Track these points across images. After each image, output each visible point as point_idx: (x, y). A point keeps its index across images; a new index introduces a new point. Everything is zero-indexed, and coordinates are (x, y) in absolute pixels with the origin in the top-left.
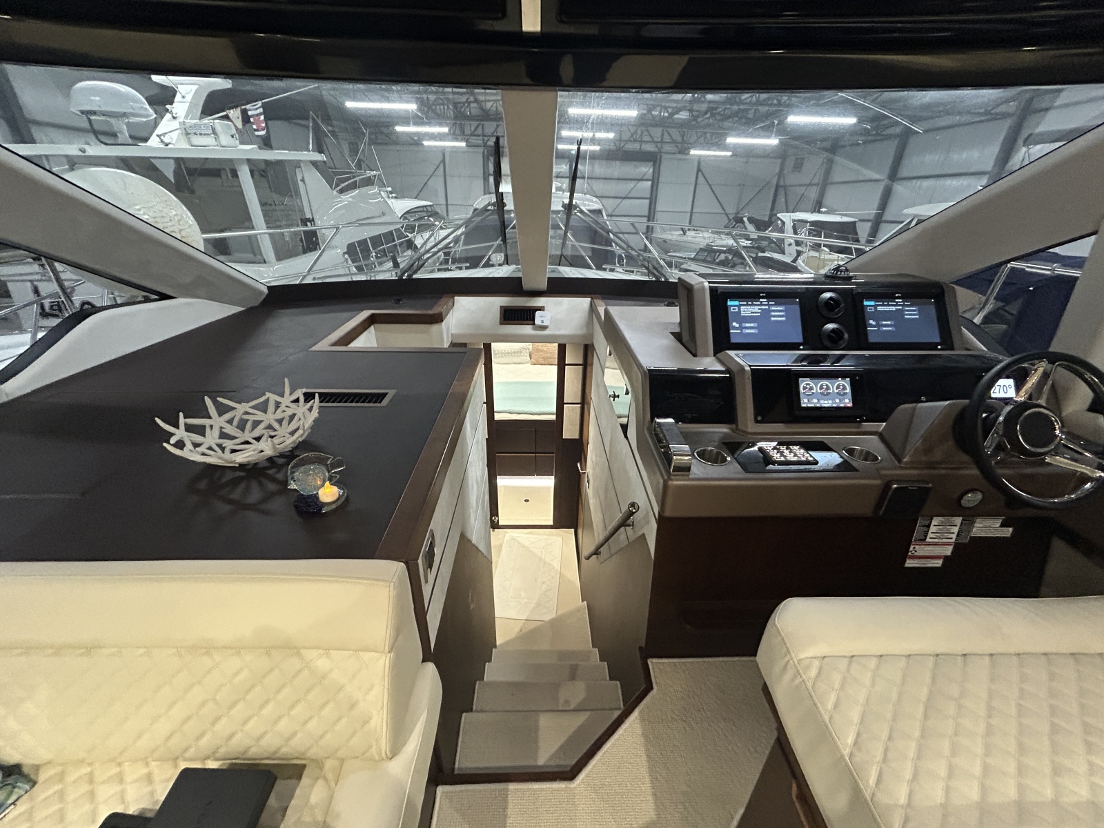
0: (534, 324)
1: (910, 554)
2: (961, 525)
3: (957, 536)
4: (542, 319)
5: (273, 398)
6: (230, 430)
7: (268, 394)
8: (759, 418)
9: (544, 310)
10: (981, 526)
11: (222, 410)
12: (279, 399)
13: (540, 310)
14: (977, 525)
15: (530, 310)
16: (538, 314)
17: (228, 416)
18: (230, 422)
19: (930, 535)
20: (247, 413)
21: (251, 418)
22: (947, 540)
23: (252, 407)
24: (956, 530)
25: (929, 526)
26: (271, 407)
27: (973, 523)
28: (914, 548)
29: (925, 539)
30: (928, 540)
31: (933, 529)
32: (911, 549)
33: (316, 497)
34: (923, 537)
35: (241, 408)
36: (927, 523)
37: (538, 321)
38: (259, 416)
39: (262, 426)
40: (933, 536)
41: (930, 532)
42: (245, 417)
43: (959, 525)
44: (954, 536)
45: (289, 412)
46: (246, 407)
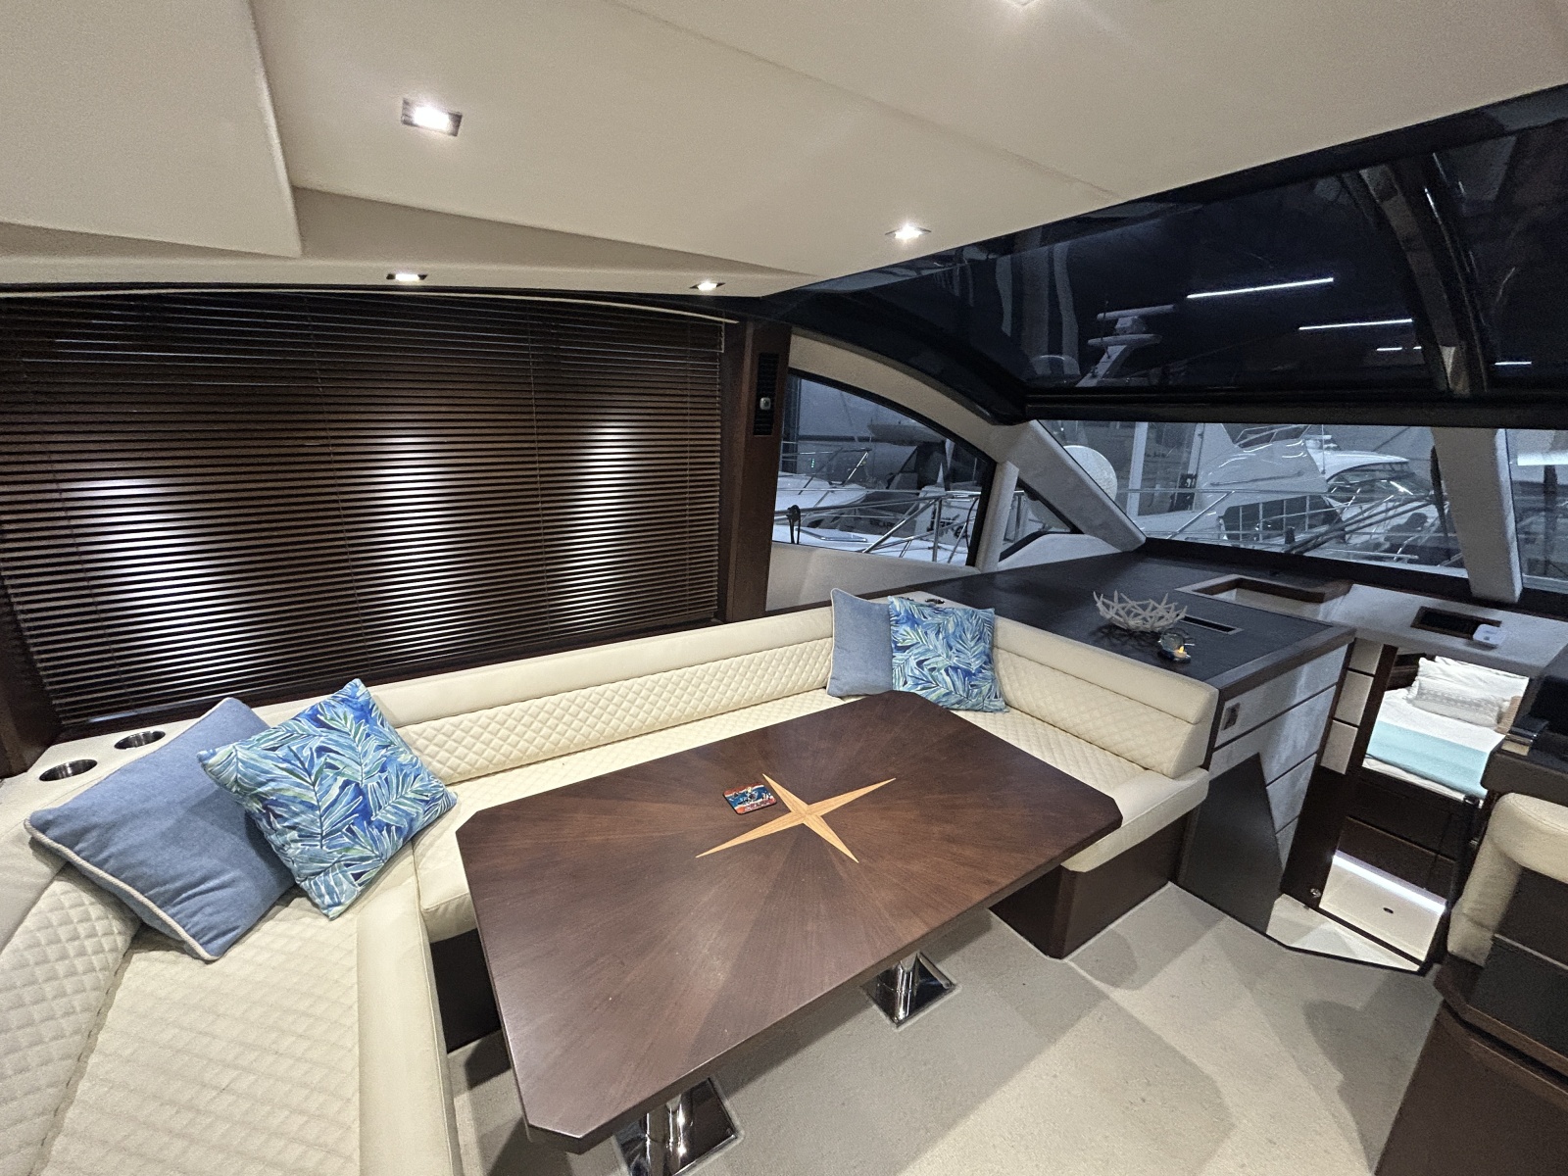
0: (1471, 638)
4: (1489, 635)
5: (1152, 603)
6: (1122, 613)
7: (1151, 601)
9: (1497, 626)
11: (1121, 600)
12: (1157, 605)
13: (1492, 625)
16: (1482, 628)
17: (1123, 605)
18: (1123, 609)
20: (1133, 607)
21: (1135, 611)
23: (1139, 605)
26: (1150, 608)
35: (1131, 603)
37: (1479, 636)
38: (1140, 611)
39: (1140, 617)
45: (1160, 614)
46: (1134, 603)
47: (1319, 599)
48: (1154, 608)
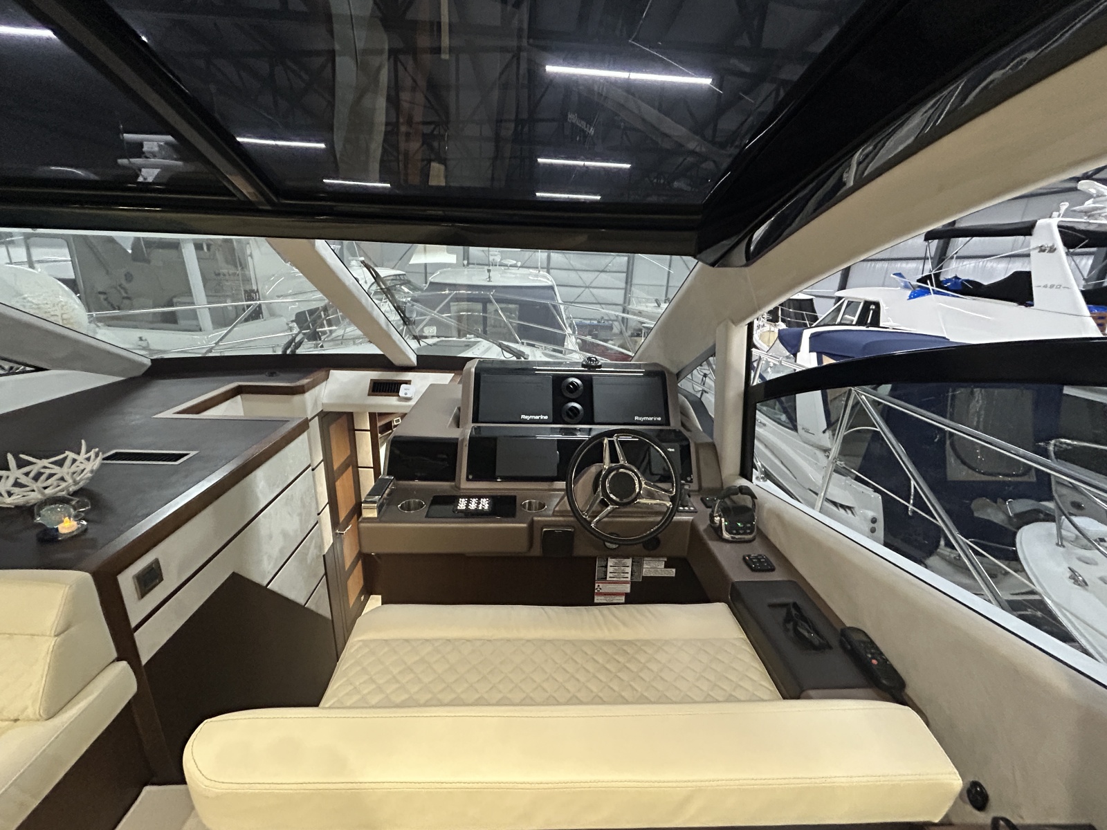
0: (399, 396)
1: (596, 591)
2: (632, 565)
3: (632, 575)
4: (406, 391)
5: (71, 455)
6: (23, 480)
7: (67, 453)
8: (470, 477)
9: (410, 384)
10: (649, 567)
11: (21, 464)
12: (75, 456)
13: (406, 383)
14: (645, 566)
15: (395, 384)
16: (403, 386)
17: (26, 469)
18: (27, 474)
19: (609, 575)
20: (45, 467)
21: (48, 471)
22: (625, 579)
23: (51, 463)
24: (629, 570)
25: (606, 567)
26: (68, 462)
27: (641, 566)
28: (599, 586)
29: (606, 578)
30: (608, 579)
31: (610, 569)
32: (596, 587)
33: (57, 529)
34: (603, 576)
35: (41, 463)
36: (604, 564)
37: (402, 393)
38: (56, 469)
39: (54, 478)
40: (611, 575)
41: (608, 573)
42: (42, 471)
43: (630, 565)
44: (629, 575)
45: (81, 467)
46: (45, 462)
47: (301, 390)
48: (74, 461)
